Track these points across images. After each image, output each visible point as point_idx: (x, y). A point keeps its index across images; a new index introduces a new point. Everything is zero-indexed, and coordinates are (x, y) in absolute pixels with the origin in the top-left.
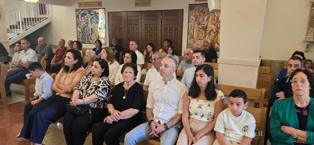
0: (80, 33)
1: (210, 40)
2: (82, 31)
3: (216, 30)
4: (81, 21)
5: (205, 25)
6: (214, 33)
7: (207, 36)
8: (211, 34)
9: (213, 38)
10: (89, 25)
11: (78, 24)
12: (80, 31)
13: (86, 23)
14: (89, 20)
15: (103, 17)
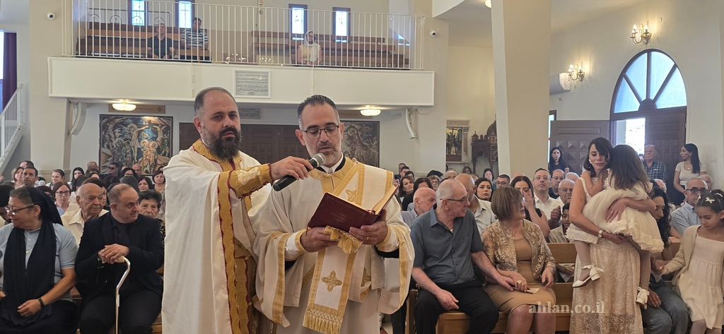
0: (109, 156)
2: (114, 153)
4: (113, 136)
11: (103, 141)
12: (108, 152)
13: (126, 140)
15: (168, 130)
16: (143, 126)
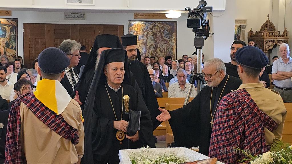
1: (150, 54)
3: (155, 45)
5: (145, 41)
6: (154, 48)
7: (148, 51)
8: (151, 49)
9: (153, 52)
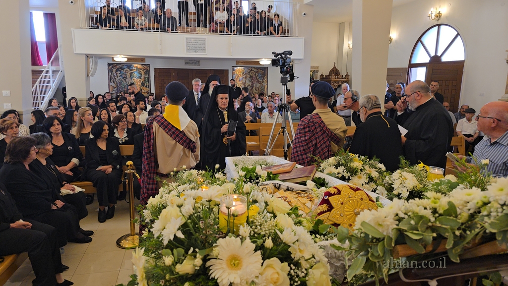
0: (115, 88)
2: (117, 86)
4: (116, 76)
10: (127, 80)
11: (110, 79)
12: (115, 86)
13: (123, 78)
14: (128, 74)
15: (147, 72)
16: (133, 70)
